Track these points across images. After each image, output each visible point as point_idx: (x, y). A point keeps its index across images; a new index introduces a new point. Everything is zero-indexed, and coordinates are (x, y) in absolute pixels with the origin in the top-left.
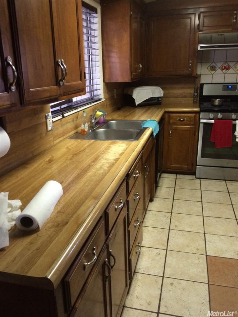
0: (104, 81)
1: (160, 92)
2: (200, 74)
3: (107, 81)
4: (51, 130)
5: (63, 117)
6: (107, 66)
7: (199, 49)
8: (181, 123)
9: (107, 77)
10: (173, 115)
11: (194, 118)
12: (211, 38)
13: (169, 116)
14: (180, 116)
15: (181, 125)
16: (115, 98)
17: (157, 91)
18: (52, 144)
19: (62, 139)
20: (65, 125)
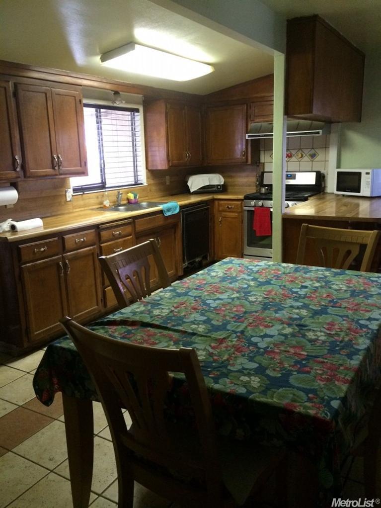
0: (147, 168)
1: (220, 179)
2: (263, 162)
3: (150, 168)
4: (70, 201)
5: (84, 194)
6: (150, 154)
7: (247, 138)
8: (229, 210)
9: (150, 164)
10: (222, 202)
11: (240, 206)
12: (261, 127)
13: (219, 203)
14: (228, 204)
15: (230, 212)
16: (167, 184)
17: (215, 179)
18: (71, 211)
19: (83, 209)
20: (86, 199)
